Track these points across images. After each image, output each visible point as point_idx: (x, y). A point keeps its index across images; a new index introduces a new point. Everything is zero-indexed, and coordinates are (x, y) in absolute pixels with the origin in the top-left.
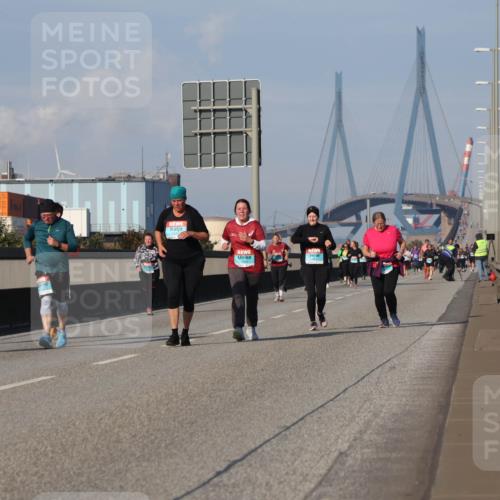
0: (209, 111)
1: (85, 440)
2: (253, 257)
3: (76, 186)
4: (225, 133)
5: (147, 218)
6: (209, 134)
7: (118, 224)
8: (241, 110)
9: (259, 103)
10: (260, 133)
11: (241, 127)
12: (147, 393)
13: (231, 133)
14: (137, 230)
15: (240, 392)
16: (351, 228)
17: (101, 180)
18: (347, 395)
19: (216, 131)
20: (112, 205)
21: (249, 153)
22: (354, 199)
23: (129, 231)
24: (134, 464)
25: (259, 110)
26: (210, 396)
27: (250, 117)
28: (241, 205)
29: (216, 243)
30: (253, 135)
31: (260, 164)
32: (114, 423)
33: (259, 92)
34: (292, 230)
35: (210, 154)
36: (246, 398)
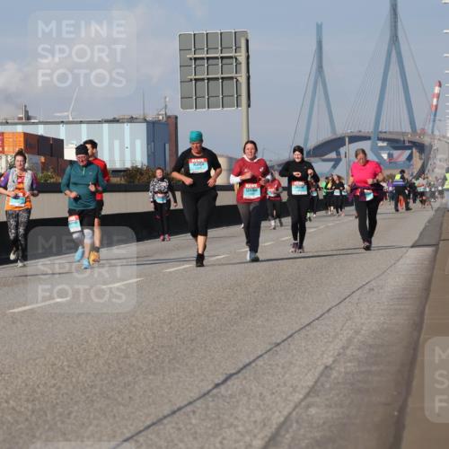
0: (203, 58)
1: (97, 355)
2: (259, 190)
3: (84, 126)
4: (217, 79)
5: (148, 156)
6: (203, 79)
7: (123, 161)
8: (231, 57)
9: (248, 51)
10: (248, 78)
11: (232, 73)
12: (152, 313)
13: (222, 78)
14: (139, 167)
15: (235, 312)
16: (332, 163)
17: (107, 121)
18: (331, 314)
19: (209, 76)
20: (117, 143)
21: (239, 96)
22: (334, 137)
23: (132, 167)
24: (141, 377)
25: (248, 58)
26: (208, 316)
27: (240, 63)
28: (249, 146)
30: (243, 80)
31: (249, 106)
32: (123, 340)
33: (247, 41)
34: (279, 165)
35: (204, 97)
36: (241, 318)
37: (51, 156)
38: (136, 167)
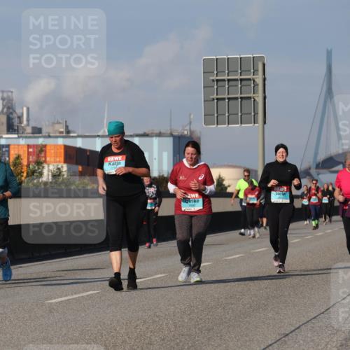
0: (224, 80)
4: (237, 98)
6: (224, 99)
8: (249, 79)
9: (264, 74)
10: (265, 98)
11: (250, 93)
12: (174, 305)
13: (241, 98)
14: (166, 176)
17: (138, 136)
19: (230, 96)
21: (256, 114)
23: (159, 176)
25: (264, 80)
27: (258, 85)
28: (190, 149)
29: (229, 186)
30: (260, 100)
31: (265, 123)
33: (264, 65)
35: (224, 115)
36: (253, 311)
37: (88, 165)
38: (163, 176)
